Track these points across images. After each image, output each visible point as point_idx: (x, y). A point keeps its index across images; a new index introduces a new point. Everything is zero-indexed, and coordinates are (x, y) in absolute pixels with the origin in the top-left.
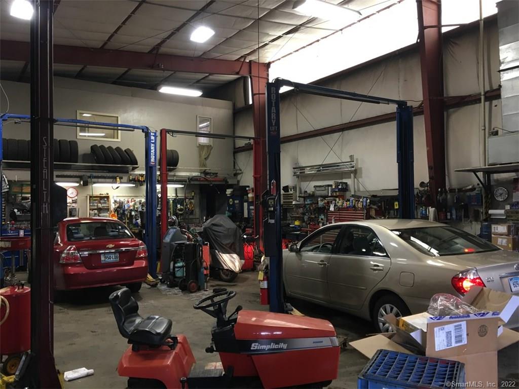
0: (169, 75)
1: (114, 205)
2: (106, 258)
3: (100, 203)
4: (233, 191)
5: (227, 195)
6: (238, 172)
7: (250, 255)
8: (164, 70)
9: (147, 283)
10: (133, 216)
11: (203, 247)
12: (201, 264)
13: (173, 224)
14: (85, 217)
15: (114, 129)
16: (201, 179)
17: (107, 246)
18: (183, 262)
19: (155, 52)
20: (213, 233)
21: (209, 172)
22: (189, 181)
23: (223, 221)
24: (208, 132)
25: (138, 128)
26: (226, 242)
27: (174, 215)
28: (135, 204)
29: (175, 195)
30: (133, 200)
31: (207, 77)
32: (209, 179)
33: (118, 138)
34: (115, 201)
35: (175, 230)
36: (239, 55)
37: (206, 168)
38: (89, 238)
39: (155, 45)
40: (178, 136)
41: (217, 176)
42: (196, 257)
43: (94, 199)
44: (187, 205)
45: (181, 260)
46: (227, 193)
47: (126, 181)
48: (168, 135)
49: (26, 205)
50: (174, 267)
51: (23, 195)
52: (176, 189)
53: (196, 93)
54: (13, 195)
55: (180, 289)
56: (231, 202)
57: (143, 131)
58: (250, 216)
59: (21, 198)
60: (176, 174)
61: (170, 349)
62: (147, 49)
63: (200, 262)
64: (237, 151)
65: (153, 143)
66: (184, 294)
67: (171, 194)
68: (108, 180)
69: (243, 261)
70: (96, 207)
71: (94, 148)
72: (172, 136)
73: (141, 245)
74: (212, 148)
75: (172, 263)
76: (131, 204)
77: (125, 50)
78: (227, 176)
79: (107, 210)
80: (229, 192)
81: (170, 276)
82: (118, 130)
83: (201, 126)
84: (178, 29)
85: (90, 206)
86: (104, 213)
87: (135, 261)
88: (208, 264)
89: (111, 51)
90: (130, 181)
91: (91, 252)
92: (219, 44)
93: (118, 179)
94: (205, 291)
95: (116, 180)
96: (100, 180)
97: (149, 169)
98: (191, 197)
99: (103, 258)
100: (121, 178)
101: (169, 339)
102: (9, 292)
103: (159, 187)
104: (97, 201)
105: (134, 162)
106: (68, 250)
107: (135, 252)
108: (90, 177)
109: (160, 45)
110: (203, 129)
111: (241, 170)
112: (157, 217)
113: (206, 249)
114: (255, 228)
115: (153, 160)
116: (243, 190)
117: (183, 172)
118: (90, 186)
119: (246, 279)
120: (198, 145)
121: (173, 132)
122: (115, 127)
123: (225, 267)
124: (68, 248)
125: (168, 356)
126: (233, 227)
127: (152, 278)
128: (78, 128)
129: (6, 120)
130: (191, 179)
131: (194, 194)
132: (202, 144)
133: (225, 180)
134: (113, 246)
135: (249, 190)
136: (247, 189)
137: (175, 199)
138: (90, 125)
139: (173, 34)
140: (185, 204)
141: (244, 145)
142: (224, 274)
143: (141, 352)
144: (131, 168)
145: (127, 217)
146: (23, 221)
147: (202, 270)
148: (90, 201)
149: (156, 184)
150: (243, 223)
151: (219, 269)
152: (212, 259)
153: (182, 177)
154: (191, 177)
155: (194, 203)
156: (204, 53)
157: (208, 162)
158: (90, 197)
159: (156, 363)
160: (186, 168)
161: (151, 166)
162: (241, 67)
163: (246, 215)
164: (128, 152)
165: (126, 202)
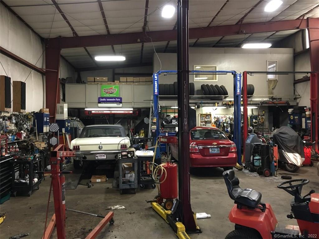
0: (248, 36)
1: (214, 119)
2: (212, 150)
3: (206, 118)
4: (294, 110)
5: (288, 113)
6: (297, 97)
7: (308, 155)
8: (245, 34)
9: (236, 168)
10: (225, 126)
11: (274, 147)
12: (273, 158)
13: (250, 132)
14: (198, 126)
15: (213, 74)
16: (270, 103)
17: (213, 144)
18: (260, 156)
19: (240, 23)
20: (280, 138)
21: (276, 97)
22: (261, 104)
23: (287, 131)
24: (275, 71)
25: (229, 72)
26: (290, 145)
27: (251, 126)
28: (226, 119)
29: (251, 113)
30: (225, 116)
31: (274, 34)
32: (275, 103)
33: (216, 80)
34: (215, 117)
35: (253, 136)
36: (299, 15)
37: (273, 95)
38: (202, 139)
39: (240, 19)
40: (255, 75)
41: (281, 100)
42: (269, 154)
43: (203, 116)
44: (259, 119)
45: (258, 155)
46: (289, 111)
47: (221, 105)
48: (248, 75)
49: (169, 119)
50: (253, 159)
51: (167, 114)
52: (252, 110)
53: (267, 45)
54: (162, 114)
55: (258, 173)
56: (292, 117)
57: (232, 74)
58: (307, 128)
59: (166, 115)
60: (253, 100)
61: (261, 211)
62: (234, 22)
63: (272, 157)
64: (296, 82)
65: (238, 81)
66: (261, 177)
67: (249, 113)
68: (210, 105)
69: (304, 159)
70: (204, 121)
71: (203, 86)
72: (251, 75)
73: (233, 144)
74: (278, 82)
75: (252, 156)
76: (224, 119)
77: (222, 25)
78: (288, 100)
79: (210, 122)
80: (290, 111)
81: (251, 165)
82: (216, 74)
83: (269, 67)
84: (256, 6)
85: (201, 120)
86: (208, 124)
87: (229, 154)
88: (277, 159)
89: (213, 28)
90: (223, 105)
91: (203, 147)
92: (285, 10)
93: (216, 104)
94: (275, 176)
95: (215, 105)
96: (206, 105)
97: (236, 97)
98: (263, 115)
99: (210, 151)
100: (218, 103)
101: (260, 205)
102: (166, 165)
103: (242, 108)
104: (204, 117)
105: (225, 93)
106: (192, 145)
107: (229, 148)
108: (200, 103)
109: (243, 18)
110: (270, 69)
111: (300, 96)
112: (241, 127)
113: (276, 149)
114: (311, 136)
115: (238, 91)
116: (302, 110)
117: (256, 98)
118: (201, 109)
119: (306, 172)
120: (267, 80)
121: (251, 72)
122: (215, 73)
123: (290, 162)
124: (192, 144)
125: (261, 215)
126: (295, 135)
127: (239, 165)
128: (194, 75)
129: (160, 74)
130: (263, 103)
131: (265, 112)
132: (270, 79)
133: (287, 103)
134: (216, 144)
135: (307, 109)
136: (305, 108)
137: (251, 116)
138: (200, 73)
139: (252, 9)
140: (258, 119)
141: (302, 78)
142: (289, 166)
143: (242, 210)
144: (224, 97)
145: (222, 127)
146: (167, 128)
147: (273, 162)
148: (201, 117)
149: (240, 107)
150: (302, 132)
151: (285, 163)
152: (280, 155)
153: (256, 102)
154: (262, 101)
155: (265, 118)
156: (273, 18)
157: (274, 91)
158: (201, 115)
159: (252, 218)
160: (259, 96)
161: (237, 95)
162: (301, 23)
163: (304, 126)
164: (222, 87)
165: (221, 118)
